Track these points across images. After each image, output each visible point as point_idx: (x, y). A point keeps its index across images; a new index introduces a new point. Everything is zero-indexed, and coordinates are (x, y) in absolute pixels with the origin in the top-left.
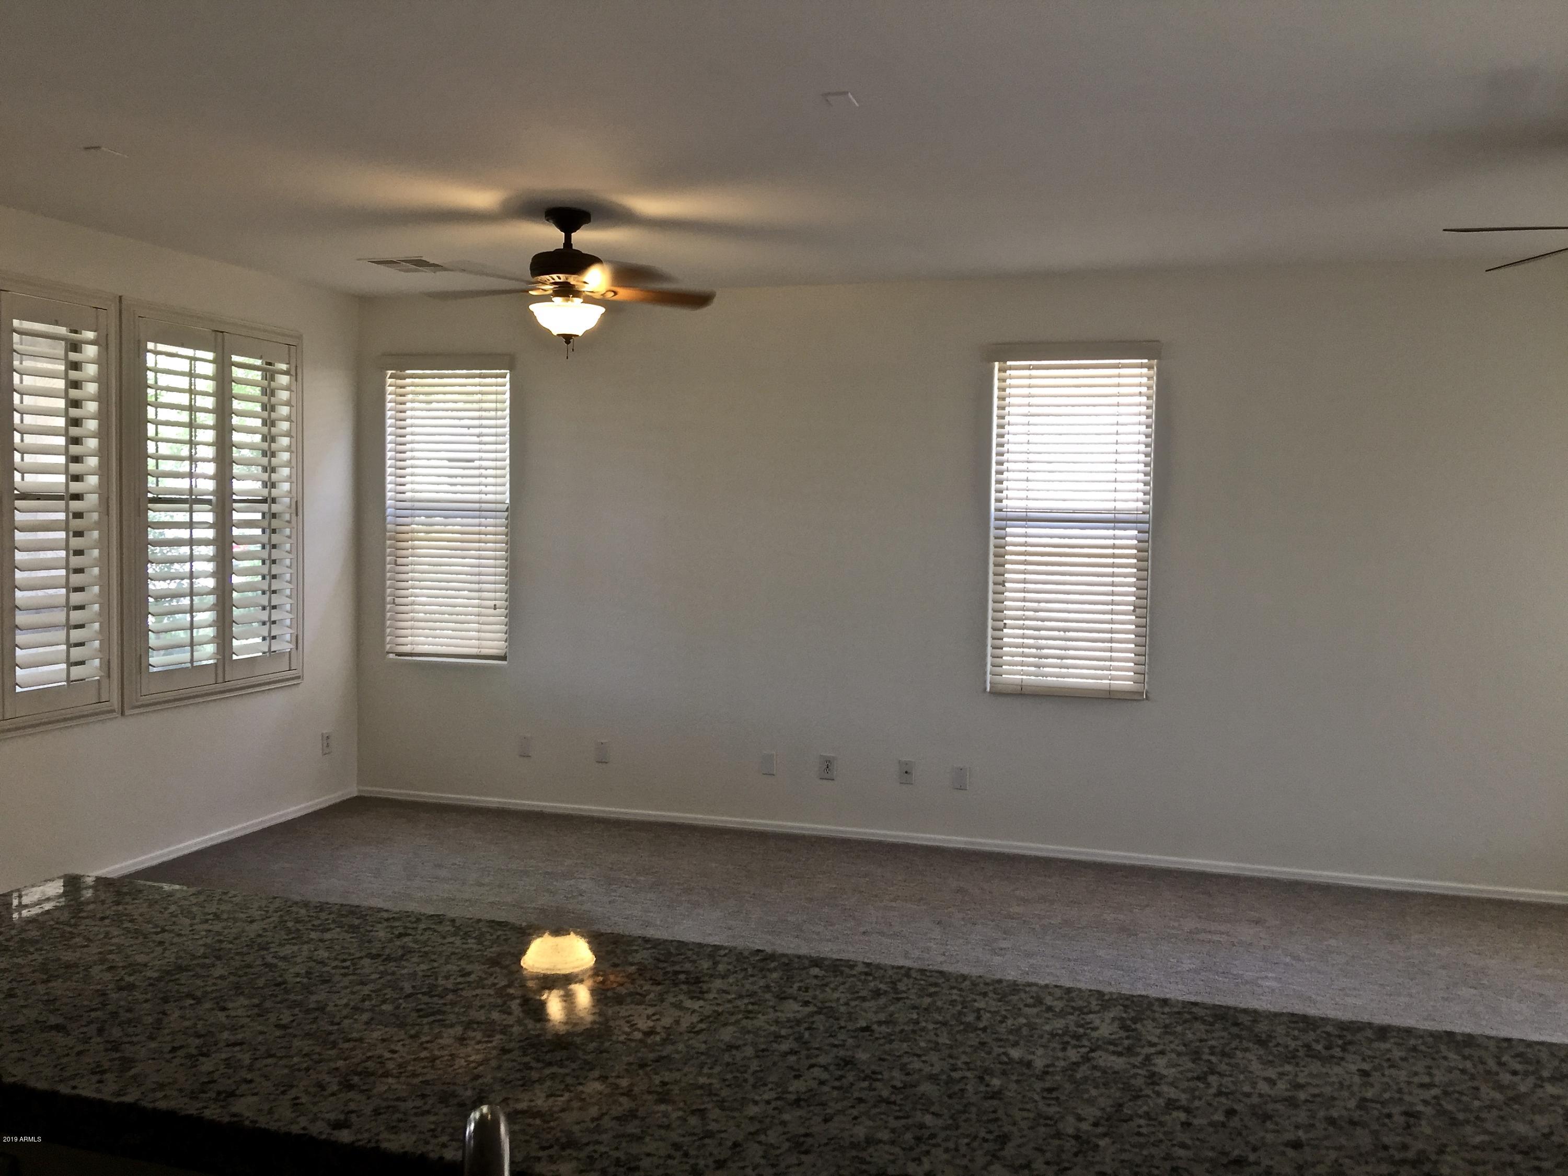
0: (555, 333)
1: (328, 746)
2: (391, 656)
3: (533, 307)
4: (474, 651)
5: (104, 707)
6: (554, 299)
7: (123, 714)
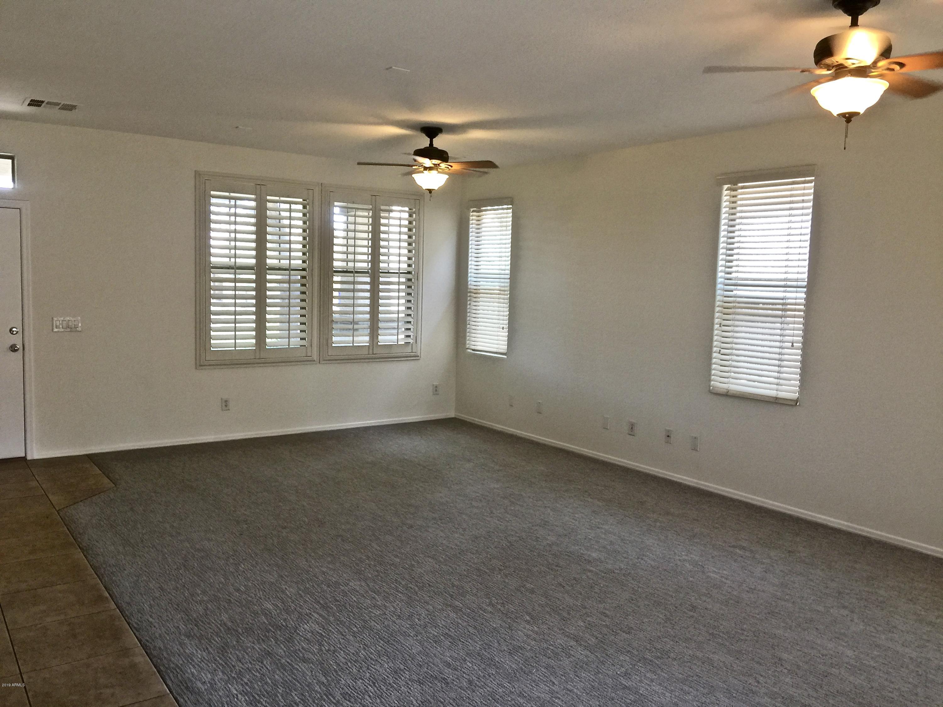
0: (425, 187)
1: (436, 391)
2: (469, 350)
3: (413, 176)
4: (495, 350)
5: (310, 358)
6: (424, 172)
7: (319, 363)
